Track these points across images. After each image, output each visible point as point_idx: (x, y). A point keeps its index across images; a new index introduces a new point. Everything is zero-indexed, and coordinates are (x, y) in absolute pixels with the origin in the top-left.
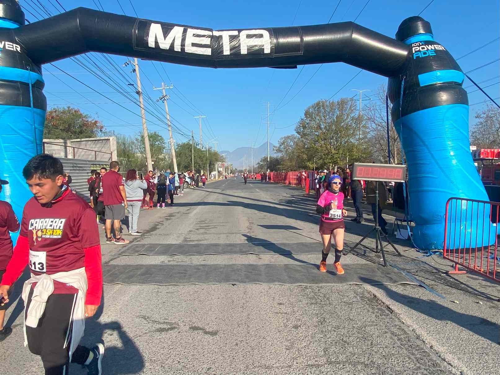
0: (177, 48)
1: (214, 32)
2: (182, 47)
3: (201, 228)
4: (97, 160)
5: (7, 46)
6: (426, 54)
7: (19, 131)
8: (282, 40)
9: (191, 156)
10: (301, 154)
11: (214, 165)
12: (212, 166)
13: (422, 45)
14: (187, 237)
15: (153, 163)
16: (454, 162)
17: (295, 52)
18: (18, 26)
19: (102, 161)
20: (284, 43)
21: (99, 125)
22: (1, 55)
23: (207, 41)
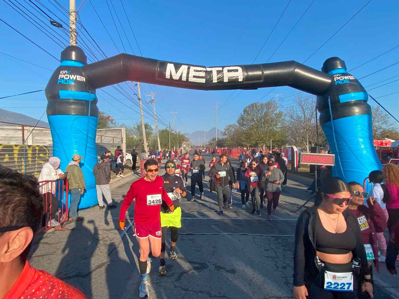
0: (184, 79)
1: (207, 68)
2: (187, 78)
4: (114, 143)
5: (78, 78)
6: (344, 82)
7: (83, 132)
8: (250, 73)
9: (168, 138)
12: (181, 144)
13: (341, 76)
15: (147, 144)
16: (365, 152)
17: (258, 80)
18: (83, 65)
19: (117, 144)
20: (251, 75)
21: (111, 119)
22: (74, 84)
23: (203, 74)
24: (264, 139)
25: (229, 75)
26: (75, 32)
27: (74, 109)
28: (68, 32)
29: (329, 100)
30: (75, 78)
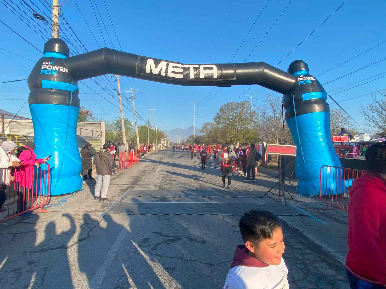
0: (163, 74)
1: (185, 65)
2: (166, 73)
4: (93, 136)
5: (60, 69)
6: (306, 82)
7: (65, 120)
8: (225, 72)
9: (147, 134)
10: (217, 134)
11: (160, 140)
13: (304, 77)
15: (126, 138)
16: (323, 144)
17: (232, 78)
18: (66, 57)
19: (96, 137)
20: (225, 73)
21: (90, 113)
22: (56, 74)
23: (181, 70)
24: (238, 136)
25: (204, 72)
26: (58, 26)
27: (56, 99)
28: (50, 25)
29: (293, 98)
30: (57, 69)
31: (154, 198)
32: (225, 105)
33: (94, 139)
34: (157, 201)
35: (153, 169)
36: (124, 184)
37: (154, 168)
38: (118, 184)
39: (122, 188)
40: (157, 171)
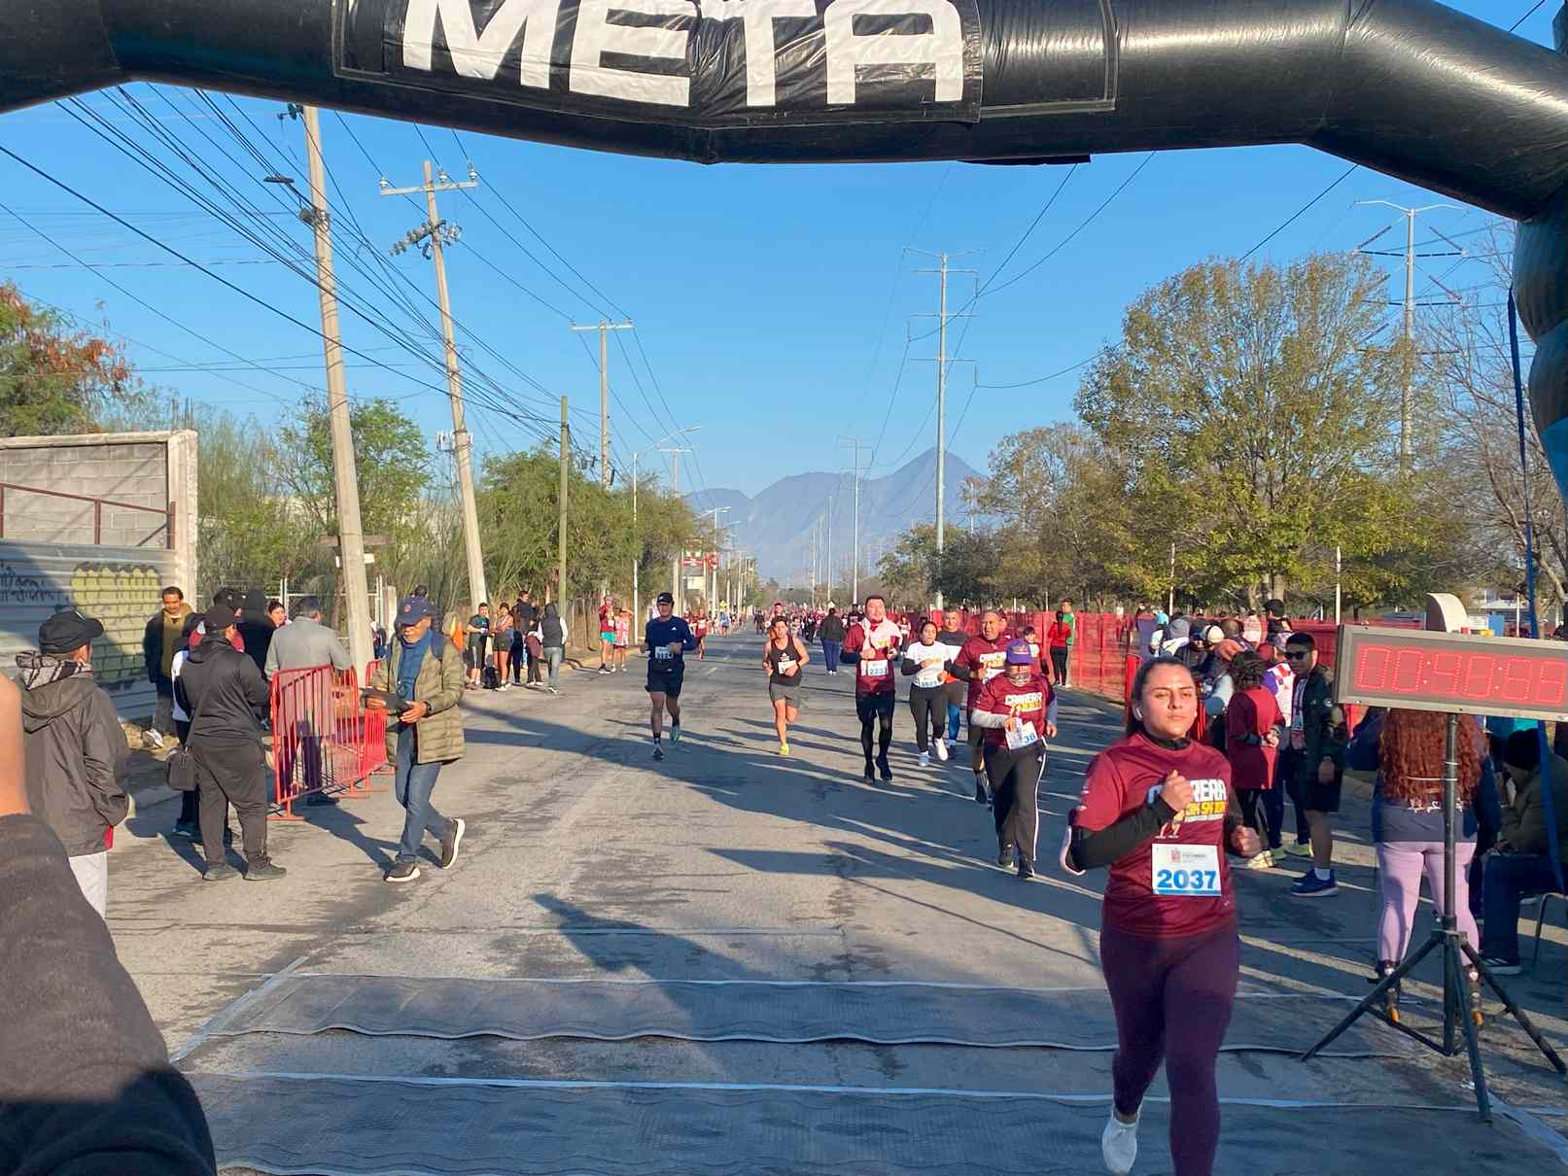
0: (535, 73)
2: (555, 69)
3: (608, 899)
4: (104, 543)
8: (1023, 48)
9: (552, 520)
10: (1103, 526)
11: (664, 562)
12: (656, 569)
14: (542, 944)
15: (370, 558)
17: (1079, 98)
19: (129, 551)
20: (1027, 58)
21: (108, 361)
23: (672, 43)
24: (1276, 541)
25: (861, 55)
31: (448, 1045)
32: (1167, 291)
33: (113, 567)
34: (465, 1069)
35: (540, 803)
36: (268, 922)
37: (554, 796)
38: (220, 927)
39: (238, 958)
40: (564, 825)
